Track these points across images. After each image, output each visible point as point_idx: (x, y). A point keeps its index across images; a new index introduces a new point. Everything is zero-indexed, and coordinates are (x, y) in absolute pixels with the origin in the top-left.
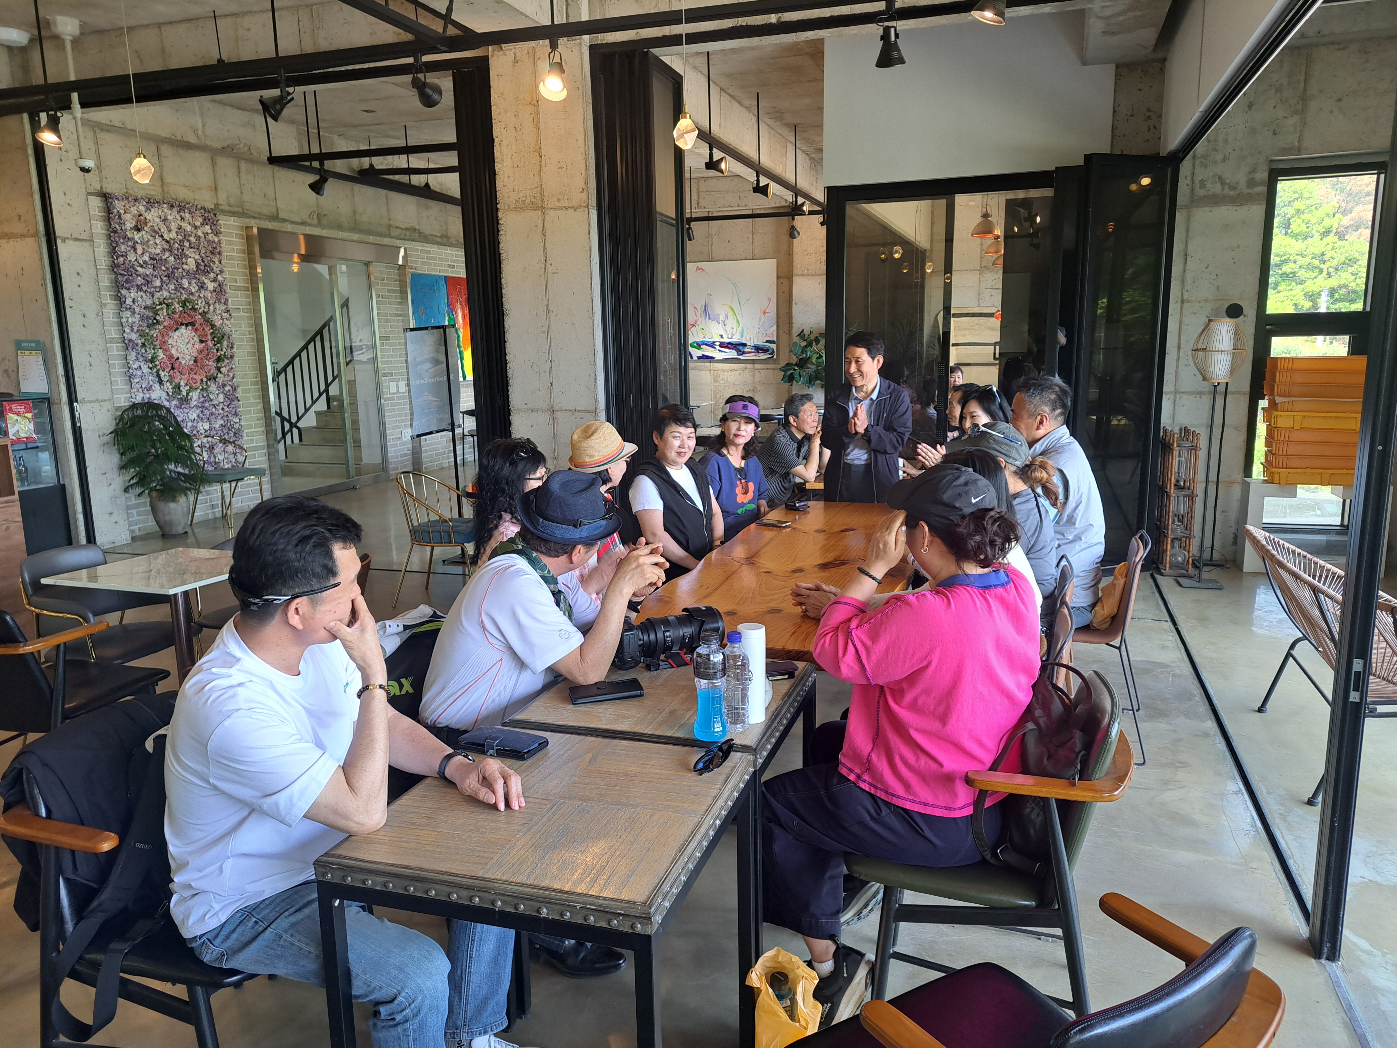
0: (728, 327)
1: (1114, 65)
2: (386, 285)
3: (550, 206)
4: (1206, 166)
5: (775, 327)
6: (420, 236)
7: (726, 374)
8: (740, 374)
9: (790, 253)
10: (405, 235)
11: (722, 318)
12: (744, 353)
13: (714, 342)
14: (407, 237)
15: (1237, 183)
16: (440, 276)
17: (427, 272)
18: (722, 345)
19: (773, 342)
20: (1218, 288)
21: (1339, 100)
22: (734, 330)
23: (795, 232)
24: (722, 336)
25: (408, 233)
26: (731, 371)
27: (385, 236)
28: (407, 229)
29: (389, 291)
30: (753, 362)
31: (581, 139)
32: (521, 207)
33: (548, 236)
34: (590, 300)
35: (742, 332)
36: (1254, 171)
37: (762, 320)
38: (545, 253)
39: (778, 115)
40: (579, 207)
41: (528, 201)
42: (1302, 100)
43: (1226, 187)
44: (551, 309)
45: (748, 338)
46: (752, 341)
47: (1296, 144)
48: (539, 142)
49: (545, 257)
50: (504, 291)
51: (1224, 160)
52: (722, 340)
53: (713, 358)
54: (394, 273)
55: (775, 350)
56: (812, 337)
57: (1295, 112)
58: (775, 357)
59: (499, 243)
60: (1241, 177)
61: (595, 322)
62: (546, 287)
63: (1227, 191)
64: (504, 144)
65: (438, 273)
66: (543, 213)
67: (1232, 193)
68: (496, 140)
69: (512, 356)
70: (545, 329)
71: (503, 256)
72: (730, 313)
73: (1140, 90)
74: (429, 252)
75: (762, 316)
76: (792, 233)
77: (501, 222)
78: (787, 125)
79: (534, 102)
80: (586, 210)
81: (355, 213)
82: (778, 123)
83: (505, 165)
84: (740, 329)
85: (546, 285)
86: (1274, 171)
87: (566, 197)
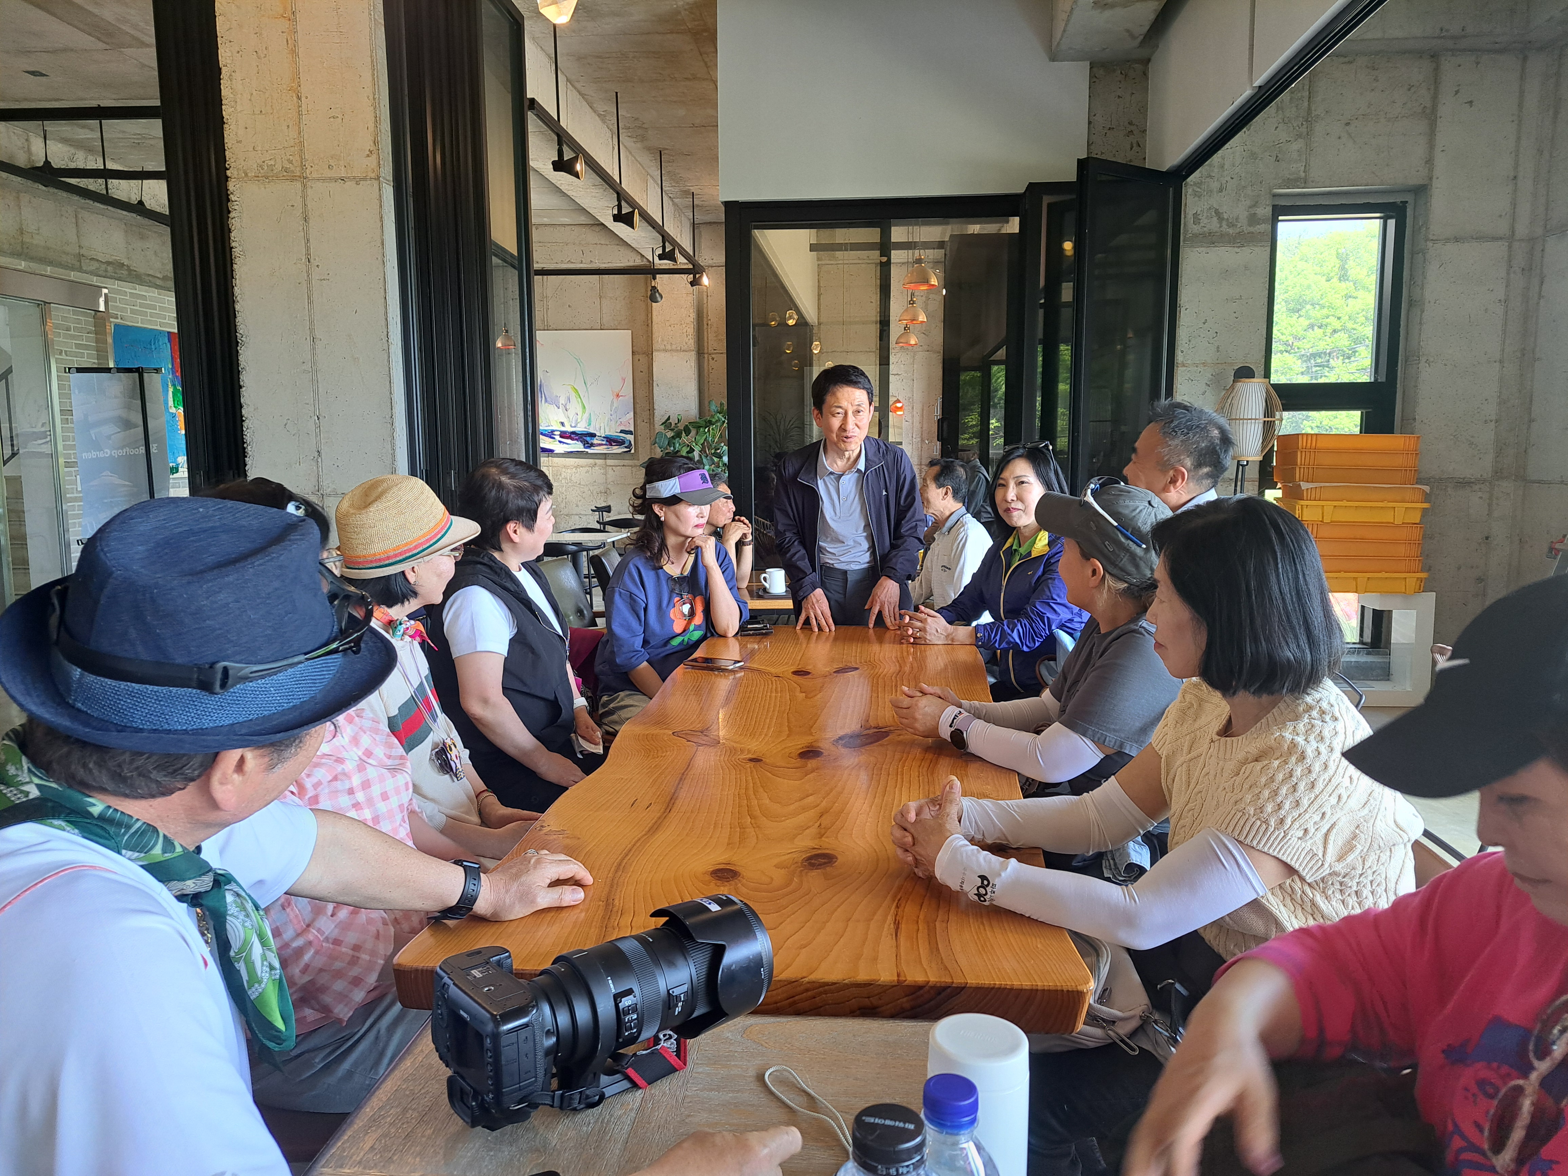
0: (571, 413)
1: (1087, 64)
2: (73, 337)
3: (315, 175)
4: (1199, 197)
5: (632, 414)
6: (130, 274)
7: (569, 471)
8: (587, 472)
9: (648, 323)
10: (106, 271)
11: (562, 401)
12: (592, 445)
13: (553, 431)
14: (109, 274)
15: (1237, 219)
16: (161, 332)
17: (139, 325)
18: (563, 435)
19: (630, 433)
20: (1218, 347)
21: (1348, 124)
22: (579, 417)
23: (657, 295)
24: (563, 424)
25: (110, 268)
26: (576, 467)
27: (73, 269)
28: (108, 263)
29: (78, 346)
30: (605, 456)
31: (367, 75)
32: (266, 176)
33: (312, 223)
34: (383, 323)
35: (590, 419)
36: (1255, 205)
37: (615, 405)
38: (308, 249)
39: (641, 133)
40: (365, 179)
41: (279, 167)
42: (1307, 121)
43: (1224, 223)
44: (318, 335)
45: (598, 426)
46: (602, 431)
47: (1303, 175)
48: (296, 76)
49: (308, 254)
50: (238, 307)
51: (1221, 190)
52: (563, 429)
53: (552, 451)
54: (86, 320)
55: (633, 443)
56: (681, 426)
57: (1300, 136)
58: (633, 451)
59: (230, 231)
60: (1241, 212)
61: (392, 356)
62: (310, 302)
63: (1225, 228)
64: (237, 76)
65: (158, 328)
66: (305, 186)
67: (1231, 231)
69: (251, 409)
70: (307, 366)
71: (236, 252)
72: (573, 395)
73: (1119, 97)
74: (144, 297)
75: (615, 400)
76: (654, 295)
77: (232, 197)
78: (648, 149)
79: (288, 14)
80: (376, 183)
81: (21, 231)
82: (639, 145)
83: (239, 108)
84: (586, 415)
85: (309, 298)
86: (1275, 207)
87: (342, 163)
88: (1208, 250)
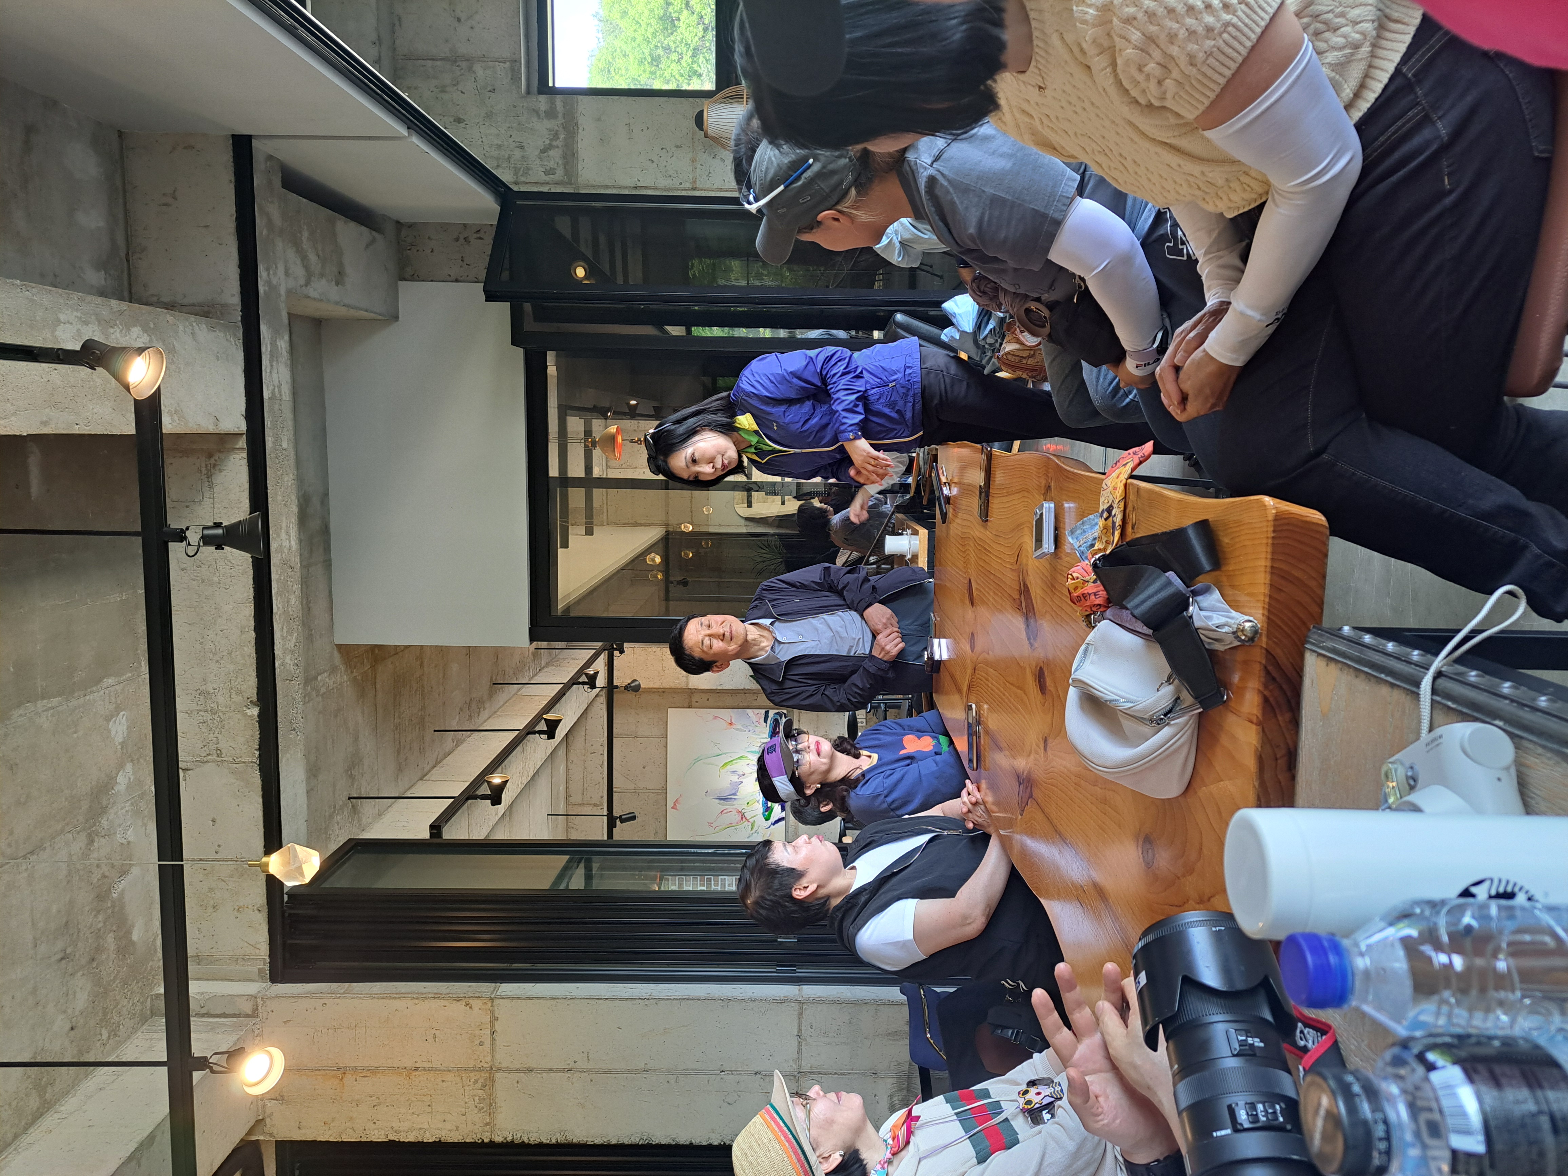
0: (747, 770)
1: (400, 282)
3: (489, 1059)
4: (529, 169)
5: (749, 711)
9: (655, 692)
11: (735, 778)
15: (550, 130)
19: (767, 713)
20: (677, 147)
21: (459, 20)
23: (634, 684)
32: (490, 1105)
33: (533, 1065)
34: (629, 1002)
36: (536, 112)
37: (739, 726)
38: (558, 1070)
40: (492, 1012)
41: (480, 1092)
42: (455, 61)
43: (555, 143)
44: (642, 1066)
47: (508, 64)
48: (396, 1070)
49: (563, 1071)
50: (614, 1141)
51: (522, 147)
57: (470, 69)
60: (543, 127)
61: (662, 996)
62: (608, 1071)
63: (559, 143)
64: (396, 1125)
66: (499, 1070)
67: (562, 136)
68: (391, 1137)
69: (713, 1136)
70: (672, 1078)
71: (561, 1139)
72: (729, 767)
73: (432, 251)
75: (734, 727)
76: (633, 688)
77: (509, 1139)
78: (491, 696)
79: (339, 1074)
80: (497, 1002)
83: (425, 1126)
84: (747, 755)
85: (605, 1073)
86: (540, 92)
87: (477, 1032)
88: (580, 159)
